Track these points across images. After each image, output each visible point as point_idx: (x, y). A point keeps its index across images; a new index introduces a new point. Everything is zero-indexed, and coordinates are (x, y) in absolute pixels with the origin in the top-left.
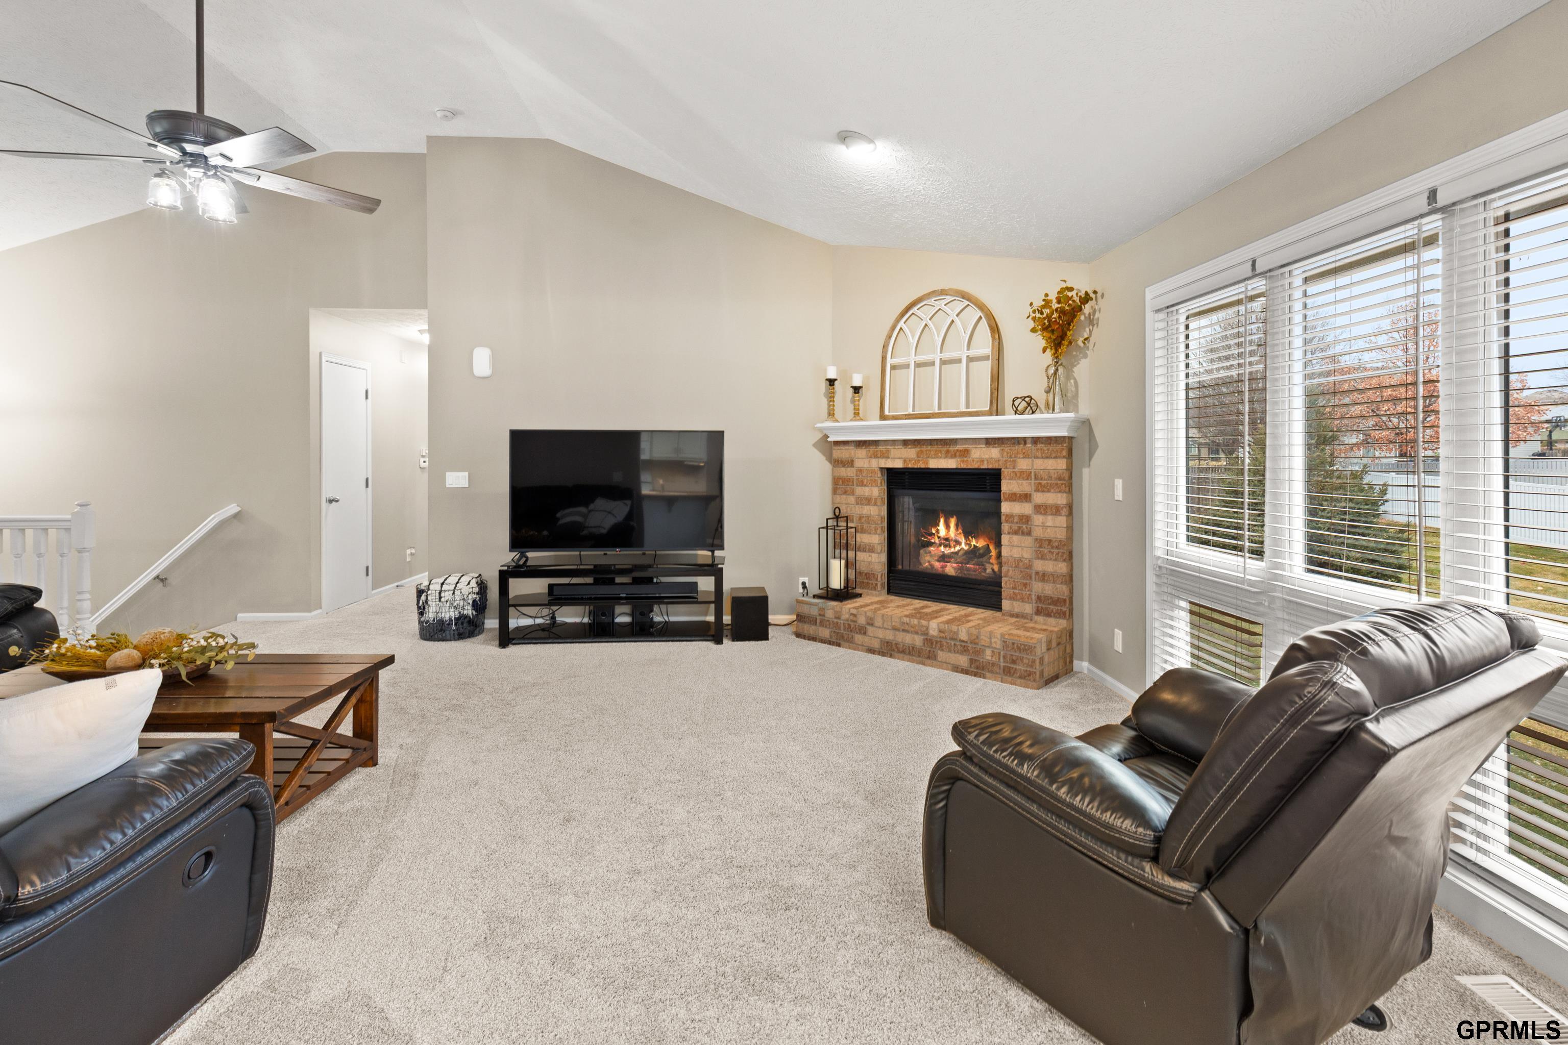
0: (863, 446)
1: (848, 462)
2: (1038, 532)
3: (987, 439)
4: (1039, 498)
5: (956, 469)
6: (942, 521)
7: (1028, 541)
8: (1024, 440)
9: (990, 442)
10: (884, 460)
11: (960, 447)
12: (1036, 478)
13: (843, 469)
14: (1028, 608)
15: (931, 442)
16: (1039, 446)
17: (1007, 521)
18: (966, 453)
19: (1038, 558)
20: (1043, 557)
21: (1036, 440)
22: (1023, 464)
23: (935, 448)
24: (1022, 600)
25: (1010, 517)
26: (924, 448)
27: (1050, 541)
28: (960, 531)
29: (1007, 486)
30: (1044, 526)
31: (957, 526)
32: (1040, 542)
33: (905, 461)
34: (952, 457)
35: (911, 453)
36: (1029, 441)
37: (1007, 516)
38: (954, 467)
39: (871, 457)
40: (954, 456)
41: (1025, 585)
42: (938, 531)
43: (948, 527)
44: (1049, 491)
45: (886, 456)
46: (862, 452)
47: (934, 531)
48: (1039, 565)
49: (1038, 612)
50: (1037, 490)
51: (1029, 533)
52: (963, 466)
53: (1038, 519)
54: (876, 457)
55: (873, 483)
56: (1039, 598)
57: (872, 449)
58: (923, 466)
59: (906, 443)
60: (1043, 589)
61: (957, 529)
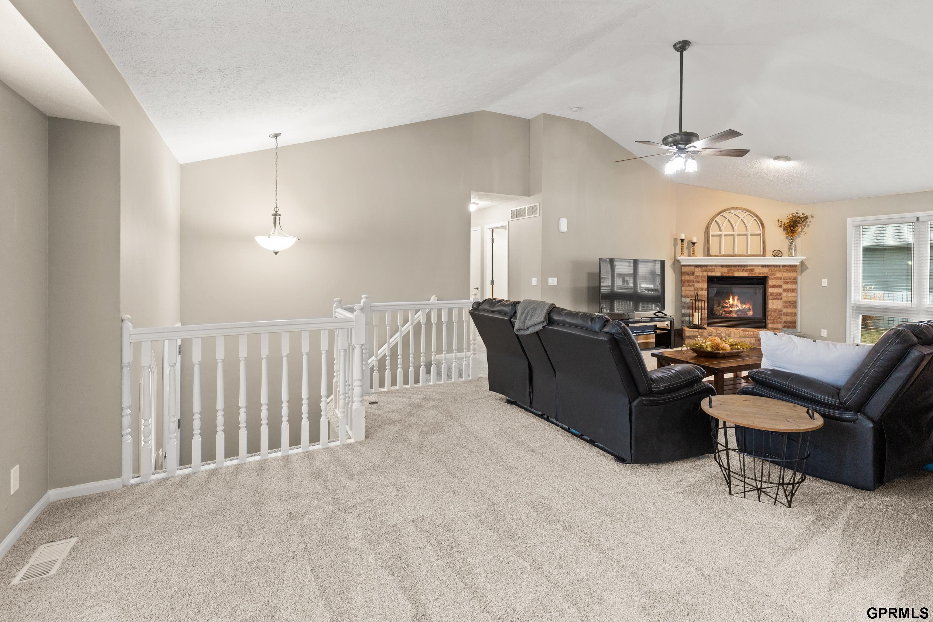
0: (699, 267)
1: (691, 273)
2: (785, 299)
3: (762, 265)
4: (785, 286)
5: (748, 276)
6: (731, 297)
7: (780, 302)
8: (779, 266)
9: (763, 266)
10: (710, 273)
11: (749, 268)
12: (784, 279)
13: (688, 276)
14: (780, 326)
15: (735, 266)
16: (785, 268)
17: (771, 295)
18: (753, 270)
19: (785, 308)
20: (787, 307)
21: (784, 266)
22: (778, 274)
23: (737, 268)
24: (777, 323)
25: (772, 294)
26: (732, 268)
27: (790, 302)
28: (739, 302)
29: (770, 282)
30: (787, 296)
31: (738, 300)
32: (785, 302)
33: (722, 273)
34: (745, 272)
35: (725, 270)
36: (781, 266)
37: (771, 293)
38: (747, 275)
39: (703, 271)
40: (747, 271)
41: (779, 318)
42: (729, 302)
43: (733, 300)
44: (789, 284)
45: (712, 271)
46: (698, 270)
47: (727, 301)
48: (785, 310)
49: (784, 327)
50: (784, 284)
51: (781, 299)
52: (751, 275)
53: (785, 294)
54: (706, 271)
55: (703, 282)
56: (785, 322)
57: (704, 268)
58: (731, 275)
59: (722, 266)
60: (787, 319)
61: (738, 301)
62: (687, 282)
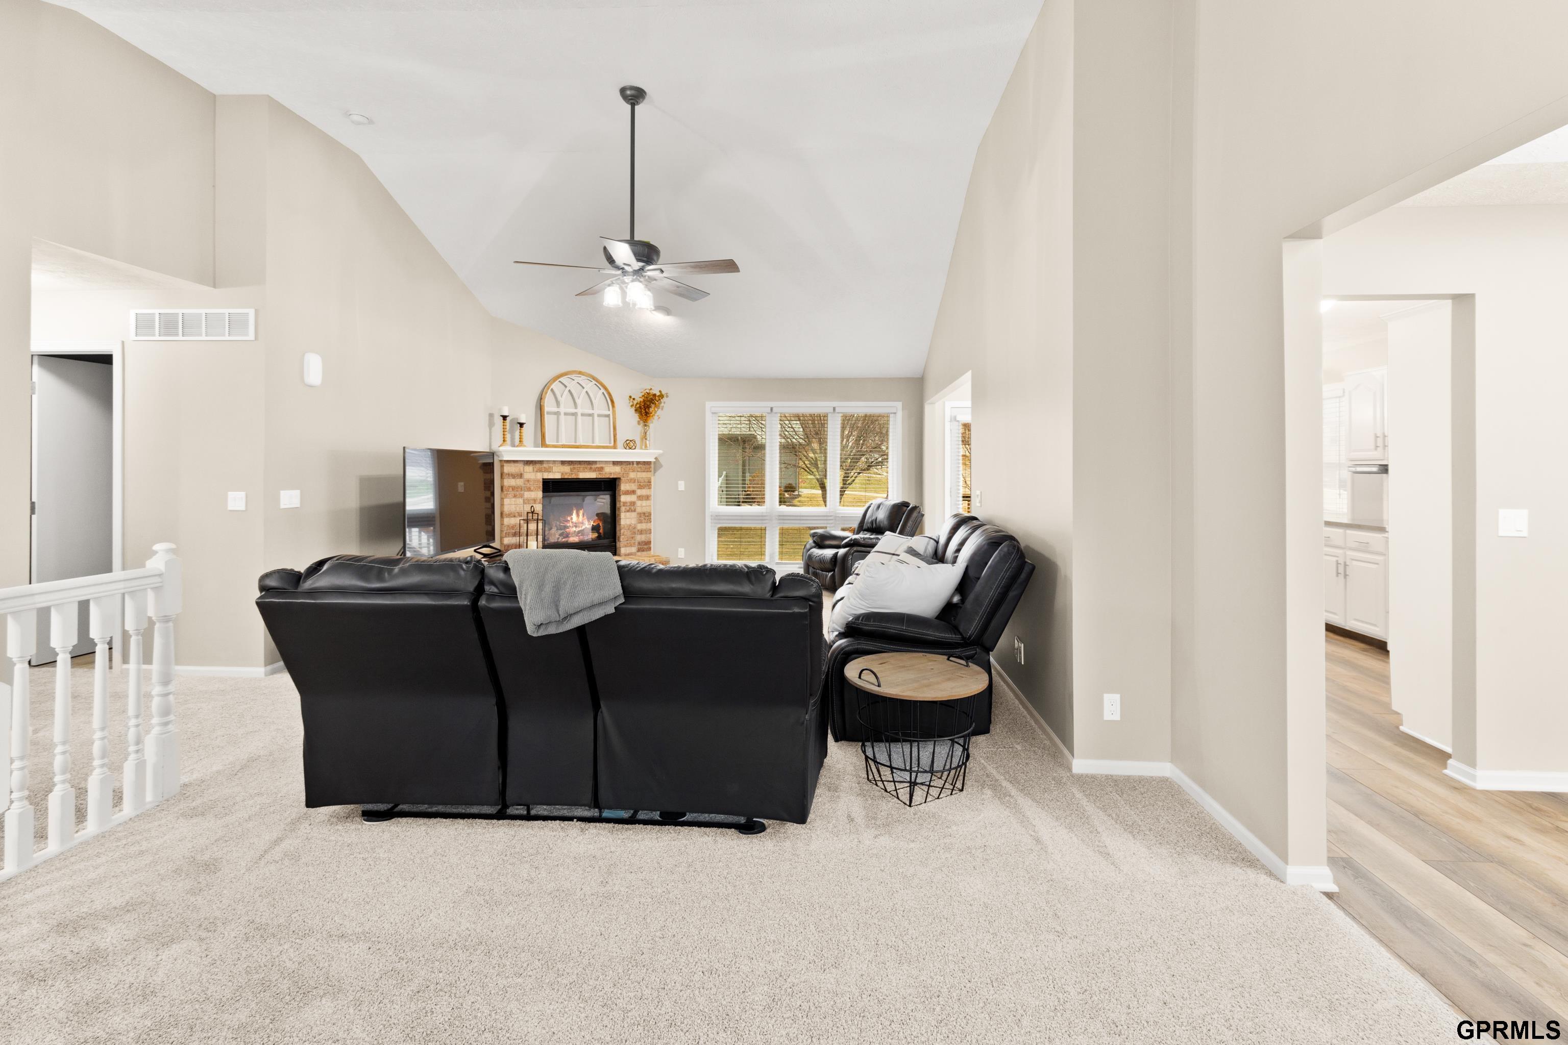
0: (530, 464)
1: (518, 475)
2: (639, 510)
3: (613, 462)
4: (639, 492)
6: (575, 512)
7: (634, 515)
8: (633, 462)
9: (615, 463)
10: (547, 473)
11: (598, 466)
12: (638, 482)
13: (513, 480)
14: (634, 550)
15: (580, 462)
16: (640, 466)
17: (624, 506)
18: (602, 468)
19: (639, 523)
20: (641, 522)
21: (638, 463)
22: (632, 475)
23: (583, 466)
24: (631, 546)
25: (625, 504)
26: (576, 466)
27: (644, 513)
28: (585, 517)
29: (623, 487)
30: (642, 506)
31: (583, 515)
32: (640, 514)
33: (562, 474)
34: (593, 471)
35: (567, 469)
36: (635, 463)
37: (624, 503)
38: (595, 477)
39: (537, 472)
40: (595, 471)
41: (633, 537)
42: (572, 519)
43: (578, 515)
44: (644, 488)
45: (549, 470)
46: (529, 468)
47: (569, 519)
48: (639, 527)
49: (639, 550)
50: (639, 488)
51: (635, 511)
52: (600, 477)
53: (639, 503)
54: (540, 471)
55: (536, 487)
56: (639, 543)
57: (538, 466)
58: (575, 477)
59: (563, 463)
60: (641, 538)
61: (583, 517)
62: (513, 489)
